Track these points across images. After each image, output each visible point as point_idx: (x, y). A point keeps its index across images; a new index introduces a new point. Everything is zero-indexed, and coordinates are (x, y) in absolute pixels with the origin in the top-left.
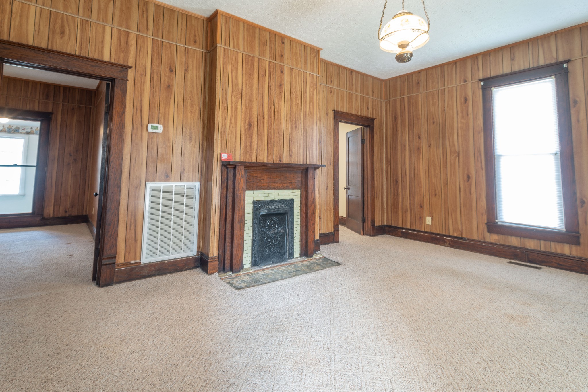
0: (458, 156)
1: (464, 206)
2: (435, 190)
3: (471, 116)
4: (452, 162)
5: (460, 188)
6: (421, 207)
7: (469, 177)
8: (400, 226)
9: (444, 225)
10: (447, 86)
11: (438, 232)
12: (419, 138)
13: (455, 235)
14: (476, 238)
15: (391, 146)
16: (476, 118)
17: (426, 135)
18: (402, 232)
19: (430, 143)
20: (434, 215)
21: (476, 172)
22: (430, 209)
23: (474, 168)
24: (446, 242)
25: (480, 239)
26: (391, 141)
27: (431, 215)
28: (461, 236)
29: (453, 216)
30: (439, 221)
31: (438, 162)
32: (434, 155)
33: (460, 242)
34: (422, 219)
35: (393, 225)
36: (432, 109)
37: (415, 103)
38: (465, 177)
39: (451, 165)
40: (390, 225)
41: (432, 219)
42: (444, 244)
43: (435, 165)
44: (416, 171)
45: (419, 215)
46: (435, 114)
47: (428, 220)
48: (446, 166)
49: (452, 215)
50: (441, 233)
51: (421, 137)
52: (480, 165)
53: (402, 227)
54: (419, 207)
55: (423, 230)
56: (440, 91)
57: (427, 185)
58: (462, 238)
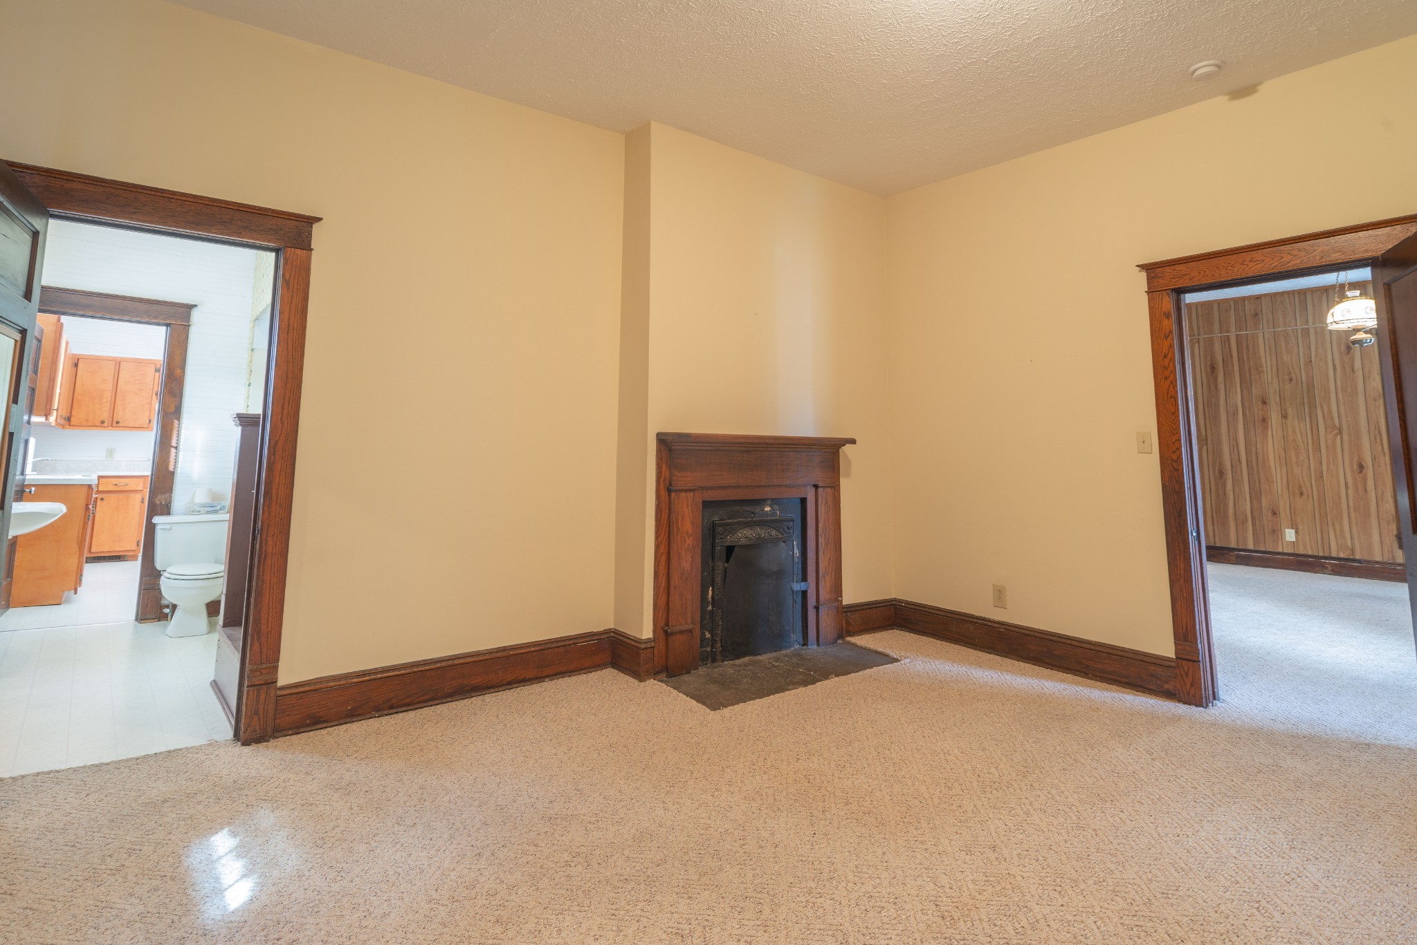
0: (1340, 433)
1: (1355, 511)
2: (1300, 487)
3: (1359, 374)
4: (1330, 442)
5: (1346, 484)
6: (1274, 513)
7: (1361, 467)
8: (1233, 545)
9: (1319, 540)
10: (1313, 324)
11: (1310, 553)
12: (1264, 403)
13: (1342, 555)
14: (1378, 558)
15: (1207, 414)
16: (1369, 377)
17: (1278, 399)
18: (1238, 556)
19: (1286, 411)
20: (1300, 527)
21: (1374, 459)
22: (1293, 517)
23: (1370, 452)
24: (1326, 568)
25: (1386, 560)
26: (1206, 407)
27: (1294, 526)
28: (1352, 557)
29: (1337, 527)
30: (1309, 535)
31: (1303, 442)
32: (1294, 431)
33: (1352, 566)
34: (1276, 533)
35: (1218, 545)
36: (1286, 358)
37: (1251, 347)
38: (1355, 467)
39: (1327, 448)
40: (1213, 545)
41: (1296, 532)
42: (1322, 571)
43: (1298, 446)
44: (1261, 455)
45: (1270, 527)
46: (1292, 364)
47: (1290, 535)
48: (1317, 448)
49: (1334, 525)
50: (1316, 554)
51: (1267, 401)
52: (1380, 448)
53: (1236, 547)
54: (1270, 515)
55: (1280, 550)
56: (1299, 331)
57: (1285, 479)
58: (1354, 560)
